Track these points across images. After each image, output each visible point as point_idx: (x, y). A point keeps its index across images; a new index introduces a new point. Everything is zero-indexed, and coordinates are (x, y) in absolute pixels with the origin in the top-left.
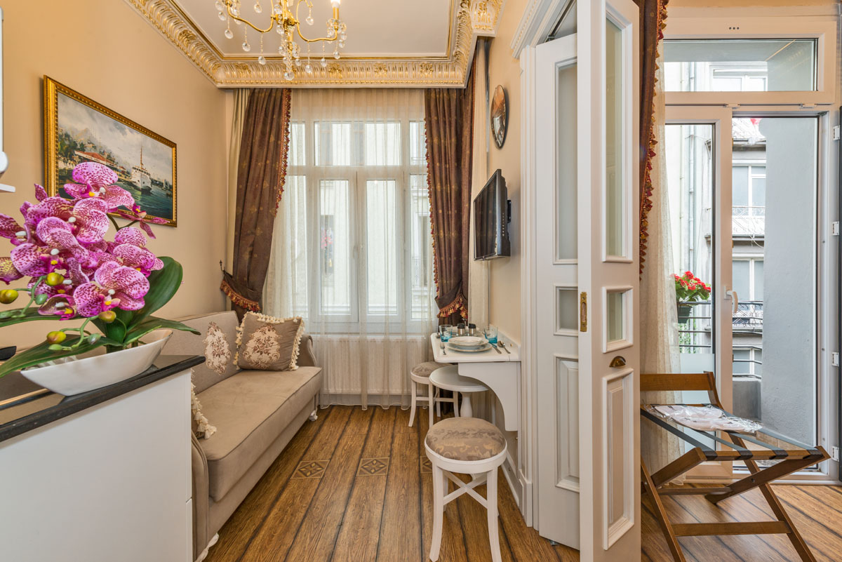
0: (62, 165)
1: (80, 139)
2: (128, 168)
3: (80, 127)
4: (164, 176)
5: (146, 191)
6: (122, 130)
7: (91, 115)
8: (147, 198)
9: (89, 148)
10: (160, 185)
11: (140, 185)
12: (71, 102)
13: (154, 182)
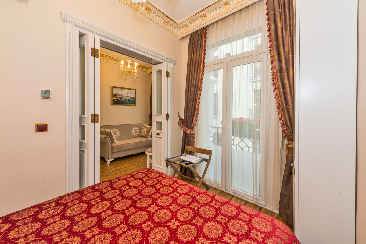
0: (113, 99)
1: (116, 94)
2: (125, 97)
3: (116, 92)
4: (133, 96)
5: (129, 100)
6: (124, 90)
7: (118, 89)
8: (129, 101)
9: (118, 95)
10: (132, 98)
11: (127, 99)
12: (115, 88)
13: (130, 98)
